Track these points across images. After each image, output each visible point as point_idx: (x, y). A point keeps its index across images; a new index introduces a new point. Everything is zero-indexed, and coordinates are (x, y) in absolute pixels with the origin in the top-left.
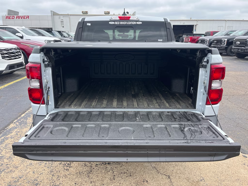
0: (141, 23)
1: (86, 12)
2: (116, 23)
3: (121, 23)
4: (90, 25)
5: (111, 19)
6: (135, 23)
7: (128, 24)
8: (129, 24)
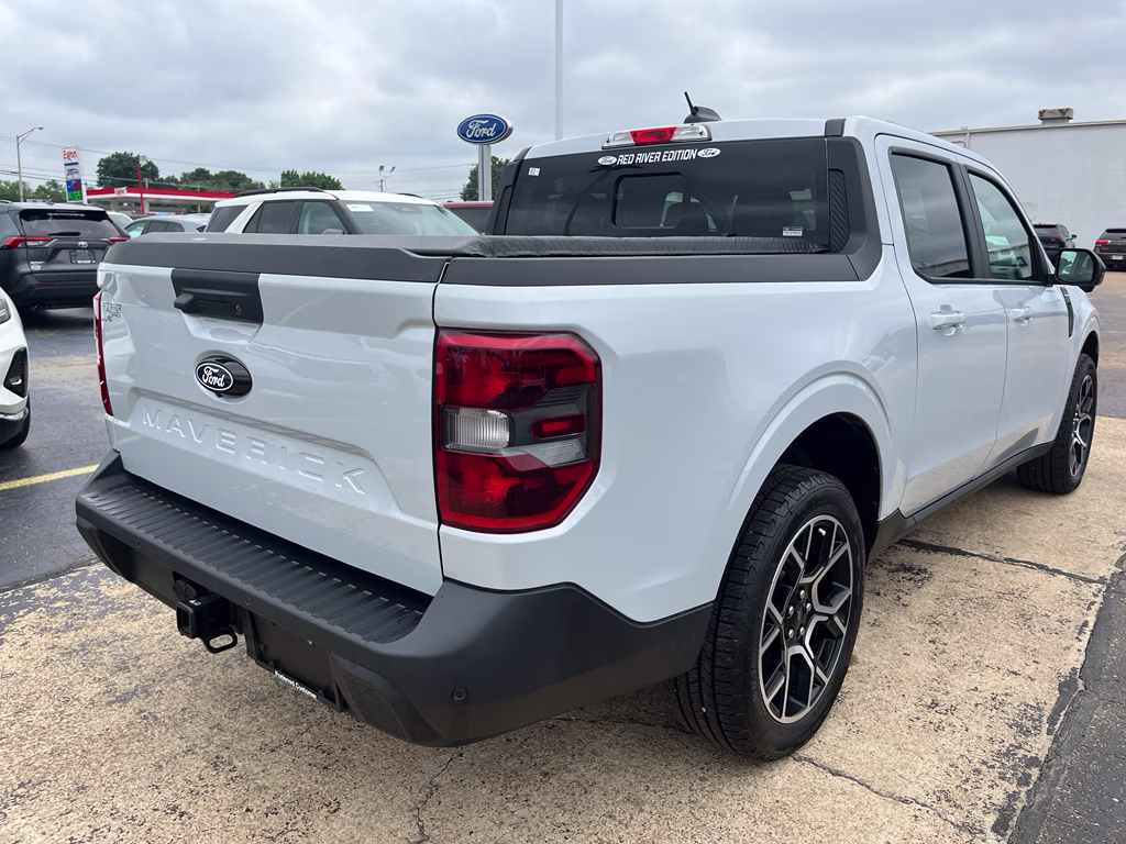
0: (718, 152)
1: (1061, 111)
2: (623, 160)
3: (642, 158)
4: (537, 174)
5: (606, 145)
6: (692, 153)
7: (663, 160)
8: (669, 160)
